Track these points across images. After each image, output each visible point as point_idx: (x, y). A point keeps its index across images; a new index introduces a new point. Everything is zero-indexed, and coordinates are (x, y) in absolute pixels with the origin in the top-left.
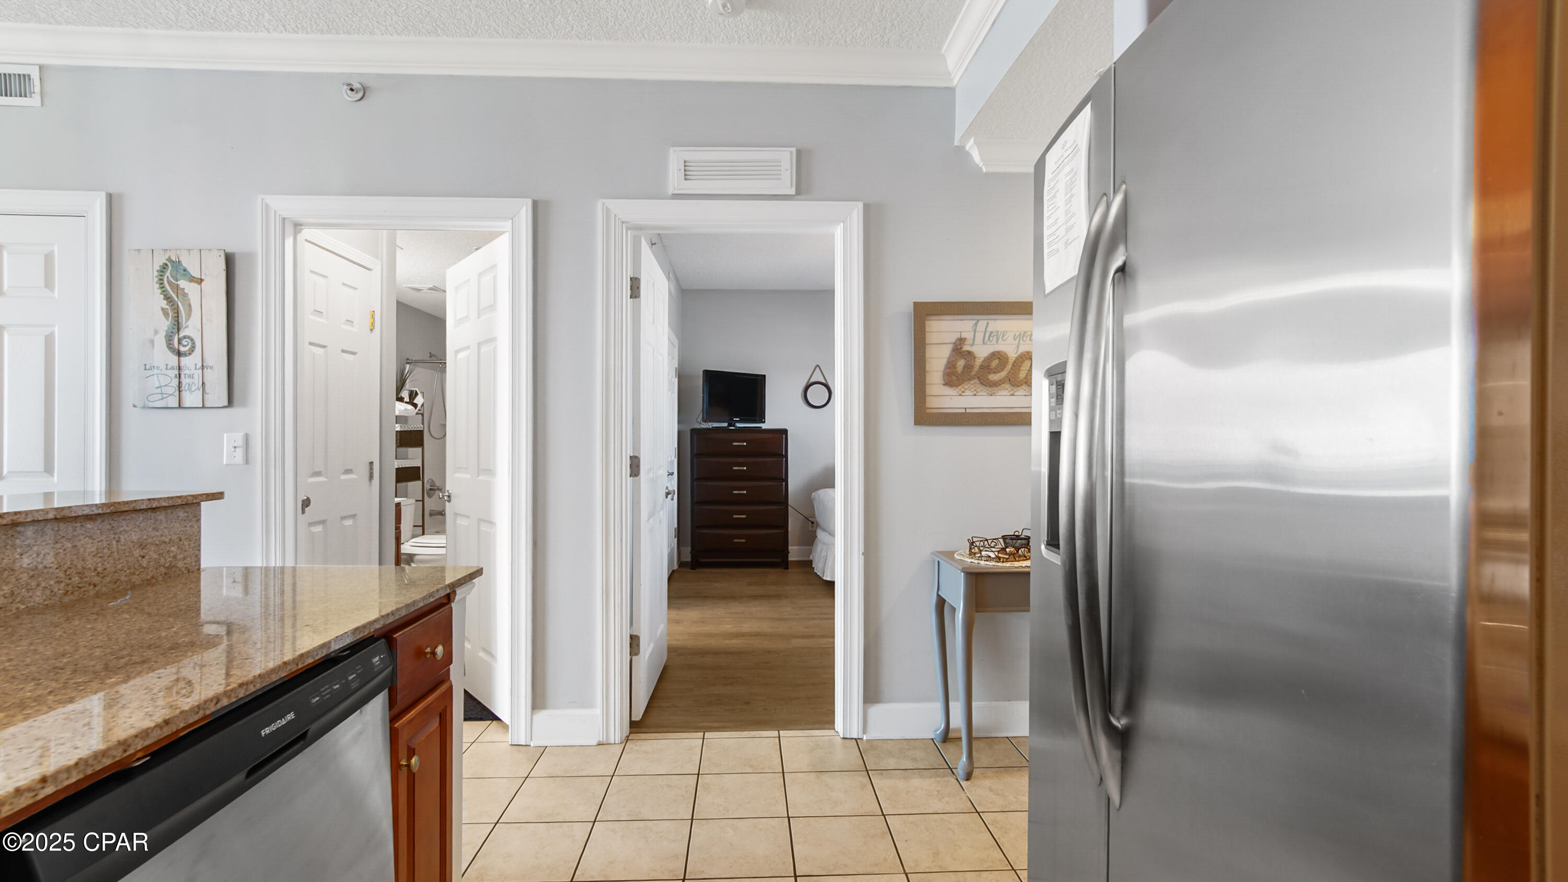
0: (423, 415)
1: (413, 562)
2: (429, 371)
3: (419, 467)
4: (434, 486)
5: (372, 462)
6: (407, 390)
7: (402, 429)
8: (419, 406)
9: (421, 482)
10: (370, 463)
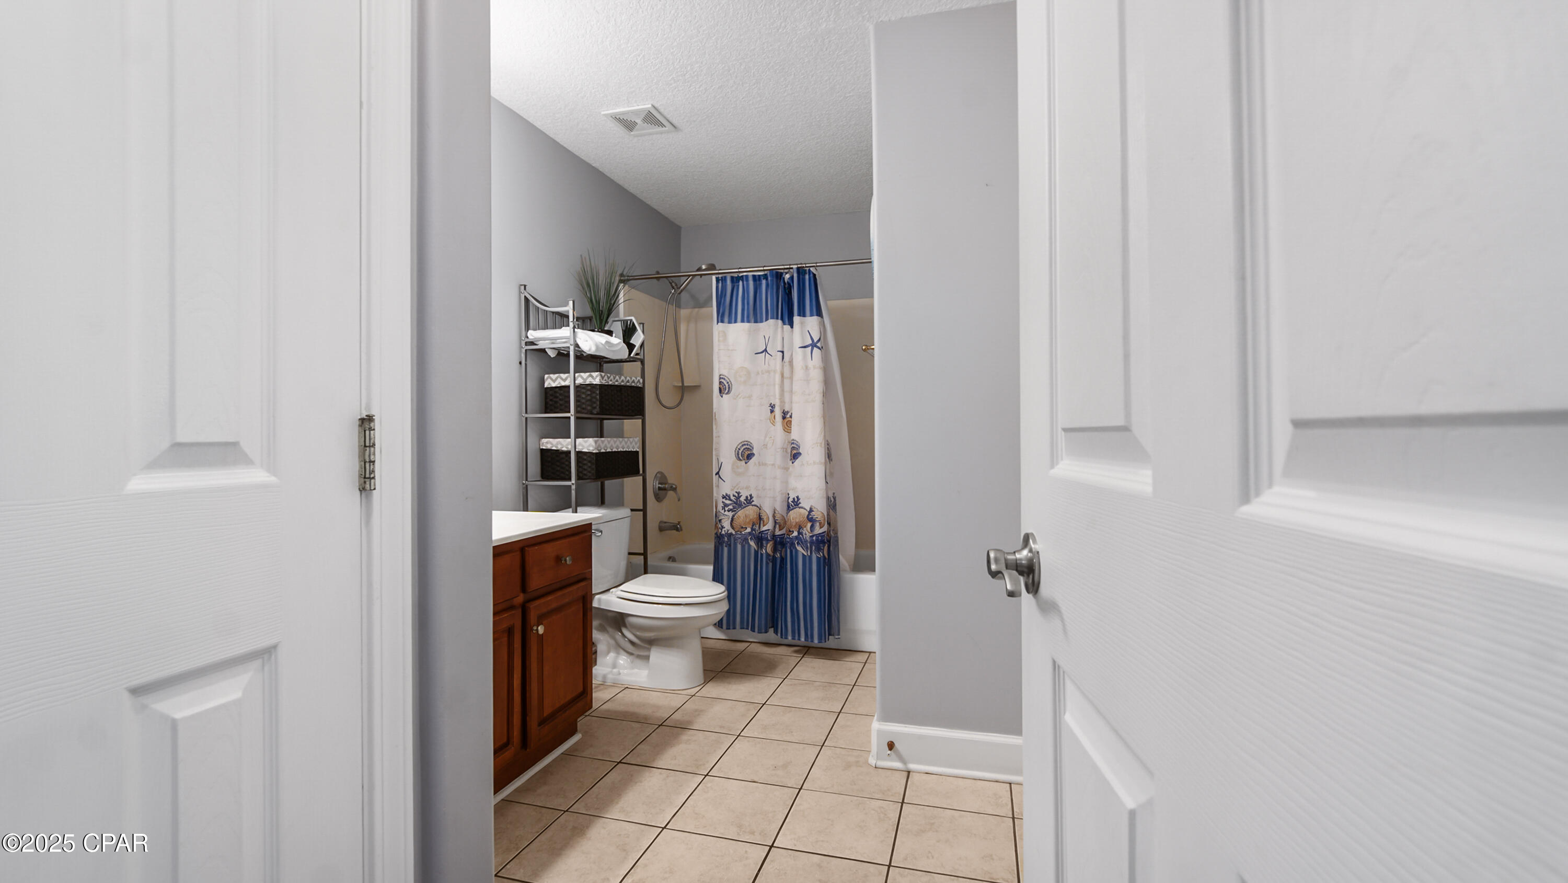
0: (642, 362)
1: (625, 626)
2: (657, 301)
3: (637, 452)
4: (666, 484)
5: (370, 419)
6: (621, 321)
7: (604, 382)
8: (638, 344)
9: (641, 477)
10: (362, 420)
